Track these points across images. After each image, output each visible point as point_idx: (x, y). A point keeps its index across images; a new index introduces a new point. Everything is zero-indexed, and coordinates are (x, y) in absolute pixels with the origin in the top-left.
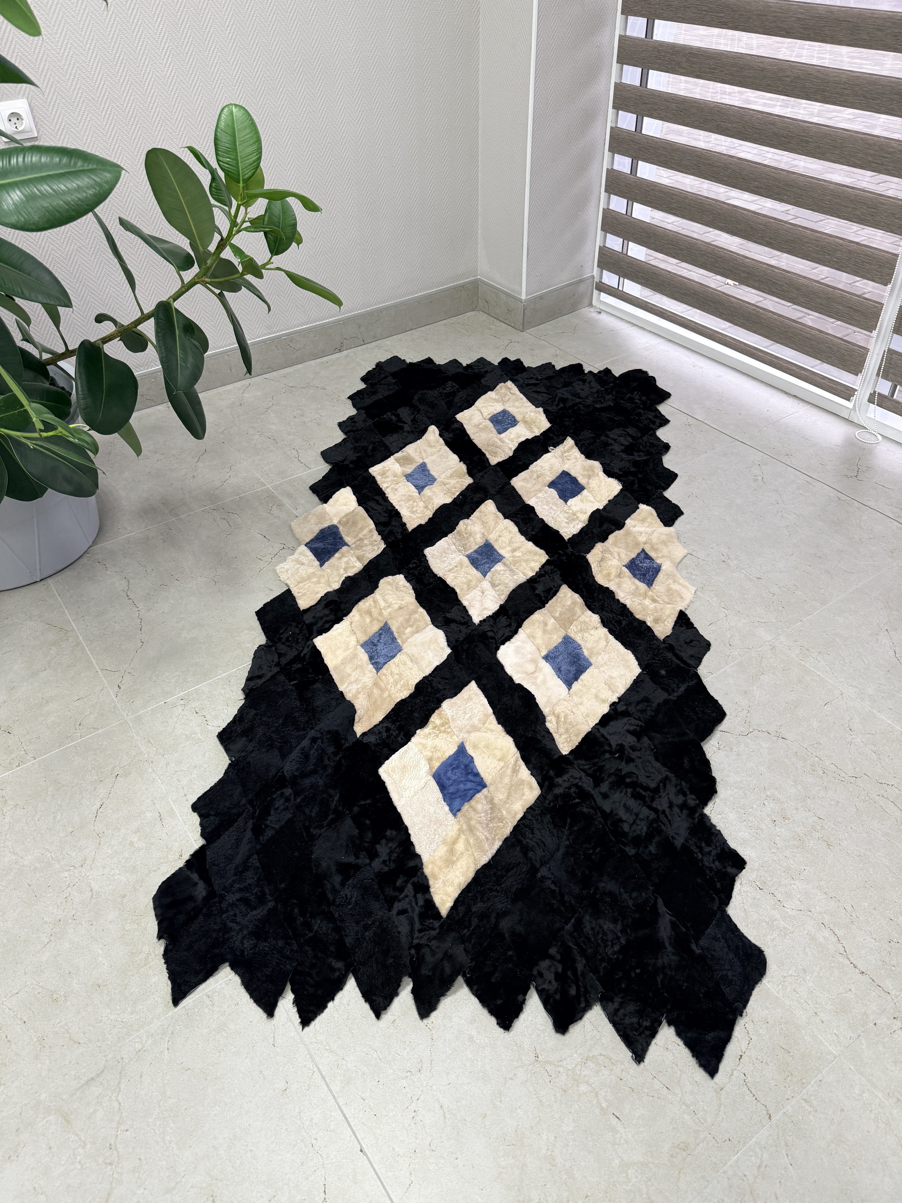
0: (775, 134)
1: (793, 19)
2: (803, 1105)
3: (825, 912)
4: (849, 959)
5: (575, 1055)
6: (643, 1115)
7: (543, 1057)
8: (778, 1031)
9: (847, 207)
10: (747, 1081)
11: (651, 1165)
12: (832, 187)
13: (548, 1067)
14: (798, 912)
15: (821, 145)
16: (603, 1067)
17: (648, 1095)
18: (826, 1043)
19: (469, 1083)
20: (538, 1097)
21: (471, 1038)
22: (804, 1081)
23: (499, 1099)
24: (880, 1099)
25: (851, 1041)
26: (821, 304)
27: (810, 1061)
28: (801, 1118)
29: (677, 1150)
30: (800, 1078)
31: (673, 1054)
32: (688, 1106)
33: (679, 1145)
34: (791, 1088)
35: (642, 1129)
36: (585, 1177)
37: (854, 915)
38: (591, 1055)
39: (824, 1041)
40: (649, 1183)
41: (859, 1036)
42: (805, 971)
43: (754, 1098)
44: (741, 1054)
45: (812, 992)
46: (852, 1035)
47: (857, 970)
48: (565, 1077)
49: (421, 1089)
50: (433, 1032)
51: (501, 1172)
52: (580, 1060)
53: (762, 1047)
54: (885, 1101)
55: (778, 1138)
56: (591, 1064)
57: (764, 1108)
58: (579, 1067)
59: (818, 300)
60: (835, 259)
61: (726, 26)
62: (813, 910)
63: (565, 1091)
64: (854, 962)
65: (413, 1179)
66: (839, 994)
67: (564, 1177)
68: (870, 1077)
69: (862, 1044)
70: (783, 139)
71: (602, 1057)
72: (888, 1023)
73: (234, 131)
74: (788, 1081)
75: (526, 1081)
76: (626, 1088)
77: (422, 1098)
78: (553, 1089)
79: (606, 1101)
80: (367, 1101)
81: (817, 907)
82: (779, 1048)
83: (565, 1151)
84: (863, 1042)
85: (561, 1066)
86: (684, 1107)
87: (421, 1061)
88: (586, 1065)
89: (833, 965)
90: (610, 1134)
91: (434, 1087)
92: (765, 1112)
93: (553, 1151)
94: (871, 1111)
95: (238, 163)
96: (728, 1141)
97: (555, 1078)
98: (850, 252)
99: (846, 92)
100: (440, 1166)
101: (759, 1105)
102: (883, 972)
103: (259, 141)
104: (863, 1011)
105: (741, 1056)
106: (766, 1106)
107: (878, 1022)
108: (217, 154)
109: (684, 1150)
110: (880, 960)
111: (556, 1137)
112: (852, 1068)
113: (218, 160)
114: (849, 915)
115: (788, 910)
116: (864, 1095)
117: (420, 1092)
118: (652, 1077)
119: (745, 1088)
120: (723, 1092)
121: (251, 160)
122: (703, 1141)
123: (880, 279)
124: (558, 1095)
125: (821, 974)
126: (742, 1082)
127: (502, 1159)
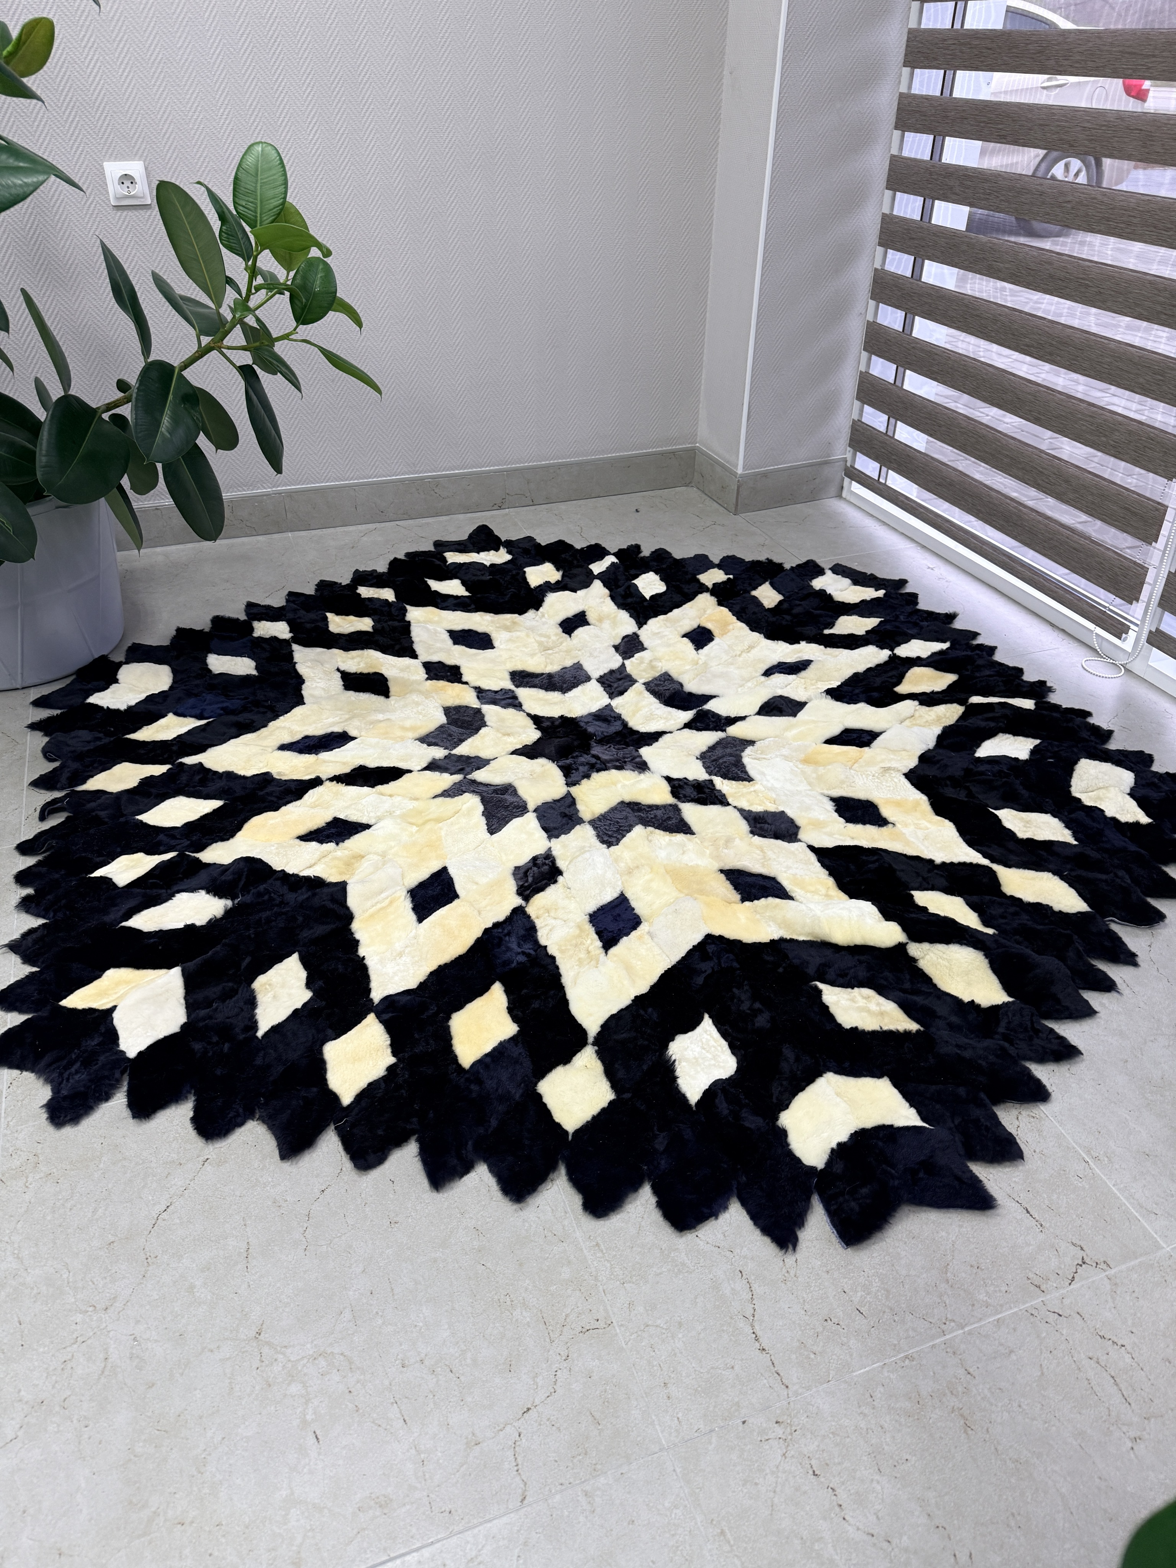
0: (1051, 276)
1: (1079, 129)
2: (579, 1498)
3: (752, 1259)
4: (752, 1326)
5: (309, 1346)
6: (353, 1444)
7: (267, 1335)
8: (598, 1392)
9: (1129, 372)
10: (517, 1443)
11: (326, 1511)
12: (1112, 345)
13: (266, 1350)
14: (713, 1248)
15: (1102, 291)
16: (335, 1371)
17: (373, 1422)
18: (657, 1427)
19: (156, 1341)
20: (230, 1383)
21: (192, 1287)
22: (599, 1467)
23: (181, 1371)
24: (696, 1524)
25: (696, 1435)
26: (1093, 503)
27: (622, 1444)
28: (566, 1513)
29: (372, 1503)
30: (594, 1462)
31: (437, 1381)
32: (419, 1452)
33: (378, 1498)
34: (575, 1471)
35: (341, 1462)
36: (231, 1500)
37: (792, 1273)
38: (329, 1352)
39: (656, 1423)
40: (310, 1534)
41: (711, 1431)
42: (680, 1324)
43: (516, 1468)
44: (529, 1406)
45: (675, 1355)
46: (702, 1426)
47: (757, 1345)
48: (280, 1369)
49: (96, 1330)
50: (150, 1268)
51: (130, 1460)
52: (311, 1353)
53: (564, 1406)
54: (702, 1529)
55: (519, 1531)
56: (322, 1362)
57: (522, 1486)
58: (305, 1361)
59: (1090, 498)
60: (1112, 443)
61: (1004, 141)
62: (737, 1251)
63: (270, 1385)
64: (759, 1333)
65: (20, 1434)
66: (712, 1368)
67: (206, 1491)
68: (697, 1491)
69: (710, 1443)
70: (1060, 282)
71: (342, 1358)
72: (764, 1425)
73: (257, 170)
74: (575, 1461)
75: (228, 1359)
76: (350, 1406)
77: (89, 1342)
78: (255, 1379)
79: (315, 1413)
80: (23, 1326)
81: (745, 1249)
82: (588, 1413)
83: (225, 1458)
84: (714, 1440)
85: (284, 1354)
86: (413, 1451)
87: (114, 1298)
88: (317, 1362)
89: (725, 1328)
90: (296, 1456)
91: (112, 1333)
92: (520, 1491)
93: (210, 1454)
94: (673, 1535)
95: (256, 208)
96: (447, 1514)
97: (267, 1366)
98: (1130, 433)
99: (1135, 221)
100: (61, 1429)
101: (518, 1479)
102: (794, 1356)
103: (285, 183)
104: (736, 1400)
105: (529, 1409)
106: (525, 1484)
107: (750, 1421)
108: (234, 196)
109: (380, 1506)
110: (799, 1340)
111: (223, 1438)
112: (678, 1470)
113: (235, 202)
114: (784, 1270)
115: (701, 1243)
116: (674, 1511)
117: (91, 1334)
118: (392, 1400)
119: (510, 1453)
120: (478, 1448)
121: (272, 206)
122: (412, 1503)
123: (1164, 470)
124: (257, 1388)
125: (702, 1335)
126: (511, 1443)
127: (141, 1444)
